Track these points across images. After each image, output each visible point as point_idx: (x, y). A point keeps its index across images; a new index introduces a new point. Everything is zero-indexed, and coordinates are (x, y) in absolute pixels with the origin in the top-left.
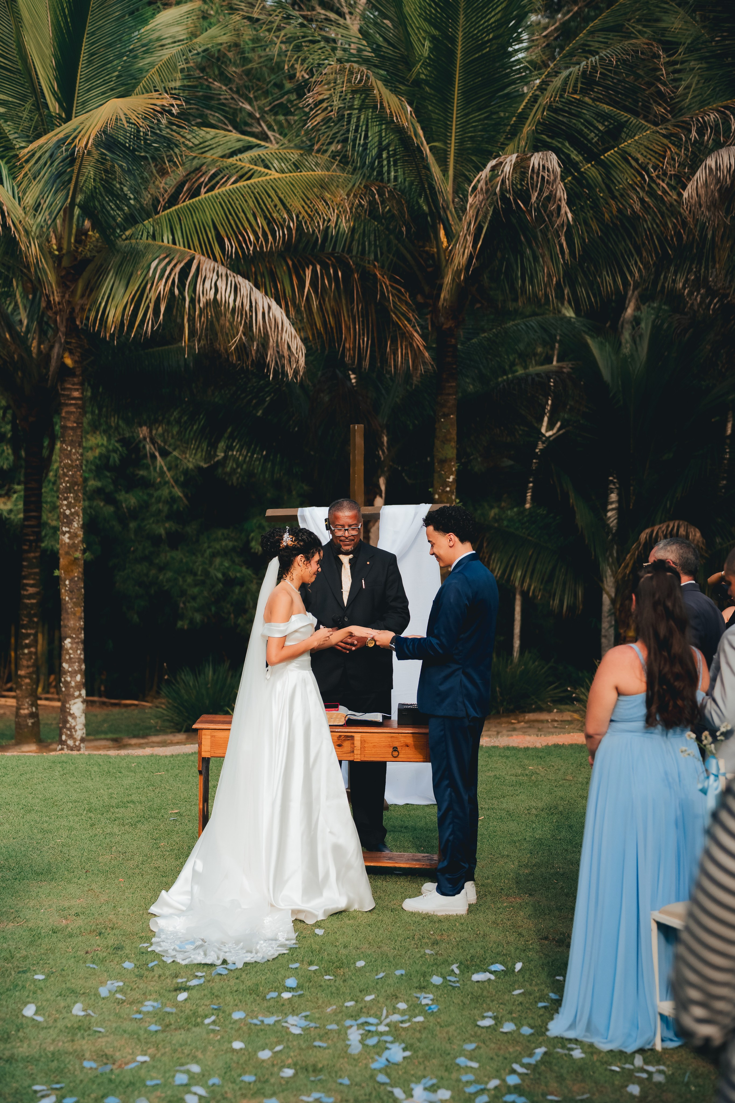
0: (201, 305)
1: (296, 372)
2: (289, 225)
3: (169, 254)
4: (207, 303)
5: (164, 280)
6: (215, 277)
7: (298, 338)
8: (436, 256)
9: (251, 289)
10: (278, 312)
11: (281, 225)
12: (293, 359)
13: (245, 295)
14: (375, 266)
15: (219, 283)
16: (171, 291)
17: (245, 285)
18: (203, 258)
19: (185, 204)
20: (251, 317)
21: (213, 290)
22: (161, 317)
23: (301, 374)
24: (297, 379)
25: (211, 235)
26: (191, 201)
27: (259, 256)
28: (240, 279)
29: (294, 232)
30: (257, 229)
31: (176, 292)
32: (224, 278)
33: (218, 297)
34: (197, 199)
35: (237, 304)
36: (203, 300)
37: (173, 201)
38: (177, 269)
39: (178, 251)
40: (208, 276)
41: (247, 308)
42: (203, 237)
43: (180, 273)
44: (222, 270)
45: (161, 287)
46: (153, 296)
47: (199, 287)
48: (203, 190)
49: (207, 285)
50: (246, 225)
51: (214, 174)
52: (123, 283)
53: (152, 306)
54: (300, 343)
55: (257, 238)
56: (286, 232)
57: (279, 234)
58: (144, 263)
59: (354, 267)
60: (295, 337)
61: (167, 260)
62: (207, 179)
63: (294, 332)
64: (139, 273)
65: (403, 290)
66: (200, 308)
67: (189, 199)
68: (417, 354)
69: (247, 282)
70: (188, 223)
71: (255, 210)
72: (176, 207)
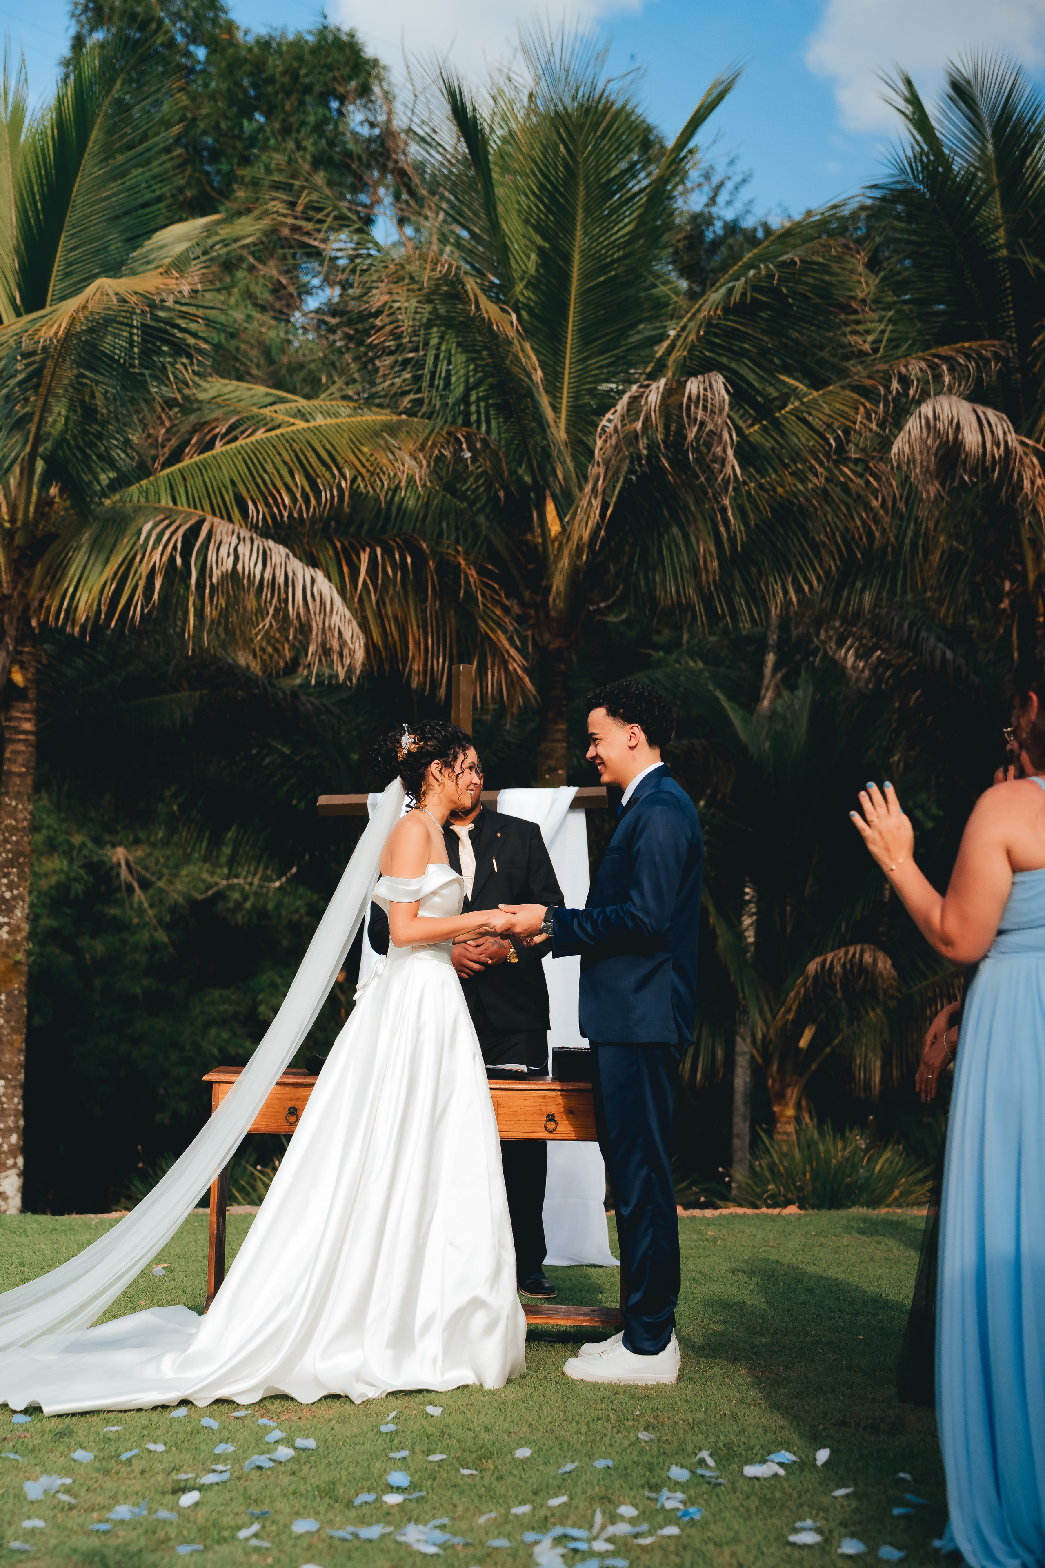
0: (214, 580)
1: (350, 670)
2: (339, 485)
3: (169, 515)
4: (224, 576)
5: (161, 548)
6: (235, 541)
7: (355, 624)
8: (540, 548)
9: (288, 556)
10: (325, 587)
11: (329, 483)
12: (346, 652)
13: (278, 563)
14: (457, 551)
15: (240, 549)
16: (172, 558)
17: (278, 552)
18: (217, 520)
19: (193, 460)
20: (286, 593)
21: (232, 558)
22: (156, 596)
23: (358, 672)
24: (351, 681)
25: (229, 498)
26: (201, 457)
27: (296, 523)
28: (271, 543)
29: (347, 494)
30: (294, 488)
31: (179, 561)
32: (248, 542)
33: (239, 567)
34: (210, 453)
35: (266, 576)
36: (216, 573)
37: (175, 457)
38: (180, 532)
39: (181, 512)
40: (224, 540)
41: (281, 580)
42: (217, 501)
43: (185, 536)
44: (245, 533)
45: (156, 557)
46: (144, 570)
47: (211, 555)
48: (218, 444)
49: (223, 551)
50: (279, 484)
51: (234, 423)
52: (102, 558)
53: (142, 584)
54: (357, 629)
55: (294, 500)
56: (335, 493)
57: (325, 495)
58: (132, 529)
59: (428, 552)
60: (350, 621)
61: (166, 522)
62: (224, 430)
63: (348, 614)
64: (125, 540)
65: (496, 586)
66: (212, 585)
67: (199, 454)
68: (513, 681)
69: (281, 547)
70: (196, 484)
71: (291, 464)
72: (180, 465)
